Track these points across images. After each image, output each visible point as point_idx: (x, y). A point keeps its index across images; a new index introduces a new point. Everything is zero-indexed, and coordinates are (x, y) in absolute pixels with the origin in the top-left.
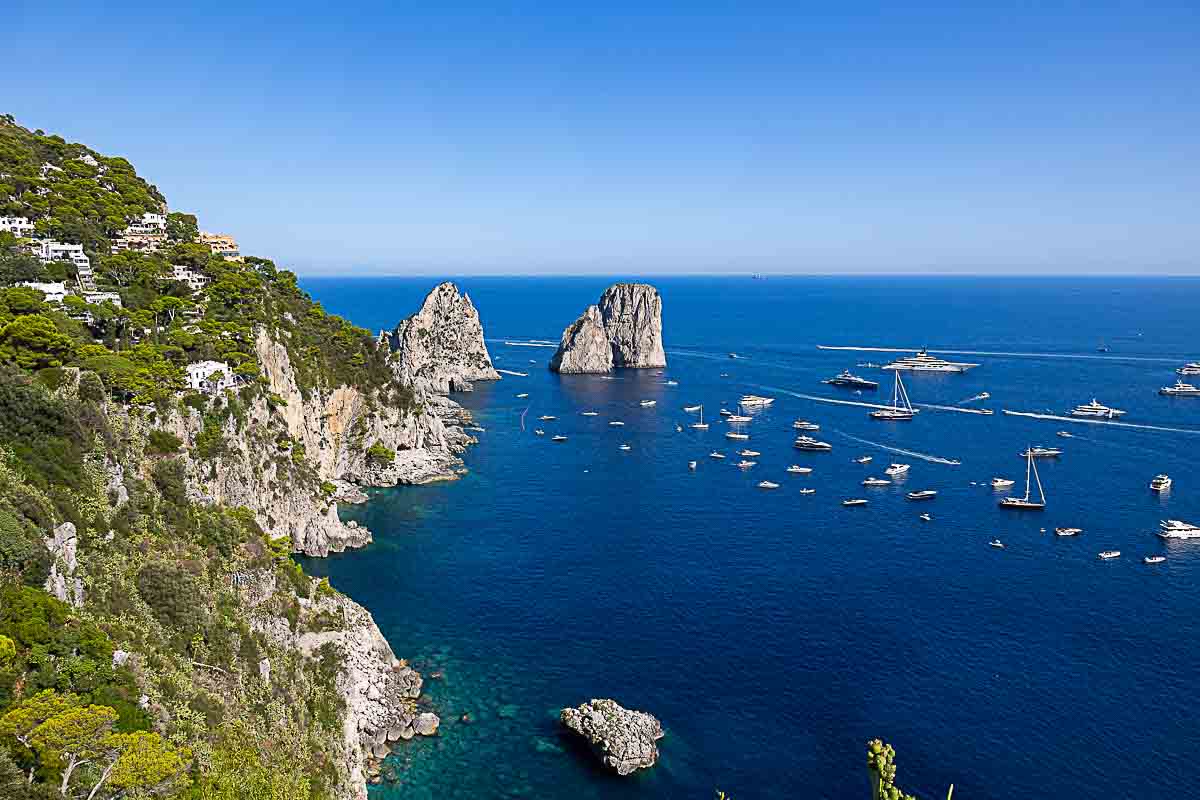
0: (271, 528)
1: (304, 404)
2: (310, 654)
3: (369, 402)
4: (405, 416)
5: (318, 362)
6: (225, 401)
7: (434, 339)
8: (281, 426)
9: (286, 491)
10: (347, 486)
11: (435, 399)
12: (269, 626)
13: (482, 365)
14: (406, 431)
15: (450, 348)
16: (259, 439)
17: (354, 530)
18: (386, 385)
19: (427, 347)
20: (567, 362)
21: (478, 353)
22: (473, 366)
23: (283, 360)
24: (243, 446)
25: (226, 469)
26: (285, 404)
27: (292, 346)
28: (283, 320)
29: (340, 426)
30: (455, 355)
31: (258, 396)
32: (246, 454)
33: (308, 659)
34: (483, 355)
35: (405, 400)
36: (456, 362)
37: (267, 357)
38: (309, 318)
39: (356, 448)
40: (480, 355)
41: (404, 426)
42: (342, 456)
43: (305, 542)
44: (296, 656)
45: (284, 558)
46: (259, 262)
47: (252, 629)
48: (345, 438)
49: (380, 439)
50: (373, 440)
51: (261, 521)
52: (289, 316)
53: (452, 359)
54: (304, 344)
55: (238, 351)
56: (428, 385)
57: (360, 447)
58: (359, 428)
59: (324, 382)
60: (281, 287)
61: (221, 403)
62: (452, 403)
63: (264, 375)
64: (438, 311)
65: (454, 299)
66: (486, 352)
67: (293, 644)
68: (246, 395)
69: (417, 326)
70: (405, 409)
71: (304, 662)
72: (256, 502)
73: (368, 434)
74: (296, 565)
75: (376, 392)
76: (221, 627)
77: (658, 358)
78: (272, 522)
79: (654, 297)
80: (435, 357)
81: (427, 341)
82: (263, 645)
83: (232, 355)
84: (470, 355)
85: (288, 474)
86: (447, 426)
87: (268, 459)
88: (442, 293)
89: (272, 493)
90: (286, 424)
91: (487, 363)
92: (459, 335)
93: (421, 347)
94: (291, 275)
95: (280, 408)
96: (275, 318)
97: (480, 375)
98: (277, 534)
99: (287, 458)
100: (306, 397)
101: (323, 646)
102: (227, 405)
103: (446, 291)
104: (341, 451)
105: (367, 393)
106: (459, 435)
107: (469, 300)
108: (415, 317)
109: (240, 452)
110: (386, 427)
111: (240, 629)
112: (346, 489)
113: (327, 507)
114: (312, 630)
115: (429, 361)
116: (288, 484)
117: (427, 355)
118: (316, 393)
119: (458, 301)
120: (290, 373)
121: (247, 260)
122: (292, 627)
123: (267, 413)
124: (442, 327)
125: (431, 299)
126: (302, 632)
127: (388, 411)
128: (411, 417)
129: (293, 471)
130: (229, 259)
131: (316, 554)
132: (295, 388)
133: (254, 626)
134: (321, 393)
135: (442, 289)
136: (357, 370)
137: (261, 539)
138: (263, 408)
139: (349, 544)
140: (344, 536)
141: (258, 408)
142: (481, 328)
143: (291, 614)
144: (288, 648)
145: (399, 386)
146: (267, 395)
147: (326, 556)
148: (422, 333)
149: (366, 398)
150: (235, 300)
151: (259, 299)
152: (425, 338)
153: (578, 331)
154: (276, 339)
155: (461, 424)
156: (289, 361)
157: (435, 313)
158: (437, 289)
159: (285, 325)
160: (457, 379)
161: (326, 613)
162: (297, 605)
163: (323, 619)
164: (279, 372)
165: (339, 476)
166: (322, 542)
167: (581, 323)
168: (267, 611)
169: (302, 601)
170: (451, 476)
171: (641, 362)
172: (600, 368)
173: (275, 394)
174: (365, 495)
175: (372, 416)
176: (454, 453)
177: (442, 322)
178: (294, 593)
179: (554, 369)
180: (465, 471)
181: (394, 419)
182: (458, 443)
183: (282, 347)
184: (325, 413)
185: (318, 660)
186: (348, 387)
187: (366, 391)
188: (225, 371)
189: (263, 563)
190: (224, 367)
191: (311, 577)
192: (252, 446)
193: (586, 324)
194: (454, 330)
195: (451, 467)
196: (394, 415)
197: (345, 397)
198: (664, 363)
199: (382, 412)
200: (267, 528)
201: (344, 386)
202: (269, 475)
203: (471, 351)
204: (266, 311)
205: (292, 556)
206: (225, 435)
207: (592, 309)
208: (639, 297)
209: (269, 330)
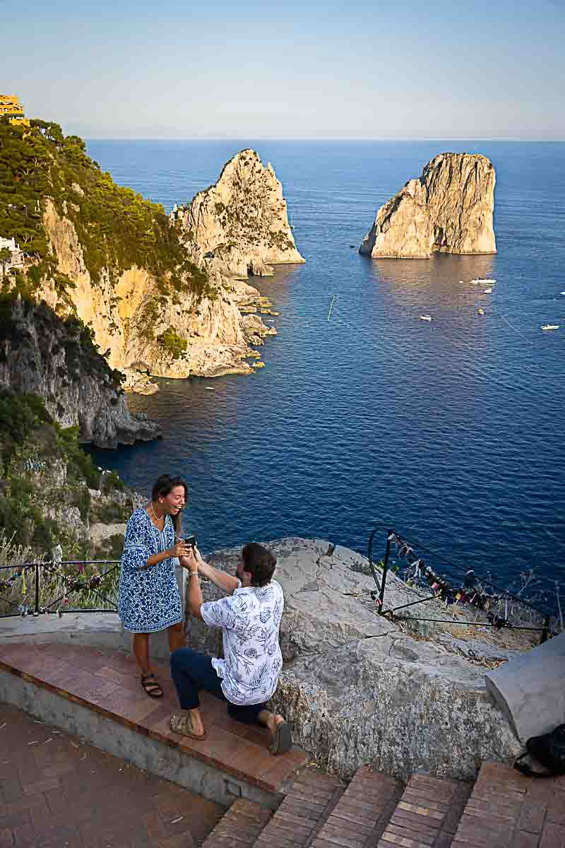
0: (60, 416)
1: (93, 285)
2: (99, 545)
3: (160, 285)
4: (199, 301)
5: (108, 239)
6: (13, 280)
7: (232, 215)
8: (70, 308)
9: (76, 378)
10: (137, 376)
11: (230, 283)
12: (60, 513)
13: (284, 246)
14: (201, 317)
15: (249, 226)
16: (46, 321)
17: (144, 423)
18: (178, 267)
19: (224, 224)
20: (382, 246)
21: (280, 232)
22: (275, 247)
23: (70, 237)
24: (32, 330)
25: (16, 352)
26: (73, 286)
27: (79, 220)
28: (71, 192)
29: (129, 310)
30: (255, 234)
31: (46, 276)
32: (35, 337)
33: (98, 549)
34: (286, 235)
35: (200, 284)
36: (255, 242)
37: (55, 234)
38: (98, 190)
39: (146, 334)
40: (282, 236)
41: (198, 313)
42: (132, 343)
43: (94, 433)
44: (85, 545)
45: (74, 448)
46: (45, 125)
47: (45, 515)
48: (135, 324)
49: (171, 326)
50: (164, 327)
51: (50, 408)
52: (77, 188)
53: (251, 238)
54: (93, 219)
55: (26, 226)
56: (224, 267)
57: (152, 333)
58: (150, 312)
59: (114, 261)
60: (69, 155)
61: (9, 282)
62: (251, 289)
63: (51, 252)
64: (238, 183)
65: (257, 169)
66: (289, 231)
67: (84, 534)
68: (35, 274)
69: (213, 200)
70: (200, 293)
71: (94, 552)
72: (45, 388)
73: (159, 320)
74: (86, 455)
75: (169, 274)
76: (15, 511)
77: (487, 243)
78: (61, 410)
79: (486, 170)
80: (232, 236)
81: (224, 218)
82: (56, 531)
83: (20, 230)
84: (271, 233)
85: (76, 360)
86: (243, 314)
87: (57, 342)
88: (243, 162)
89: (61, 379)
90: (74, 307)
91: (290, 244)
92: (260, 210)
93: (218, 223)
94: (79, 141)
95: (68, 289)
96: (63, 189)
97: (283, 257)
98: (66, 423)
99: (75, 343)
100: (95, 279)
101: (112, 537)
102: (15, 285)
103: (247, 159)
104: (131, 337)
105: (159, 276)
106: (256, 325)
107: (272, 170)
108: (213, 189)
109: (29, 335)
110: (179, 313)
111: (34, 515)
112: (136, 378)
113: (116, 397)
114: (102, 521)
115: (227, 239)
116: (77, 371)
117: (224, 233)
118: (105, 274)
119: (259, 172)
120: (79, 251)
121: (33, 123)
122: (83, 517)
123: (55, 294)
124: (242, 201)
125: (230, 169)
126: (92, 522)
127: (181, 296)
128: (205, 303)
129: (81, 357)
130: (13, 122)
131: (106, 446)
132: (84, 268)
133: (48, 513)
134: (111, 273)
135: (243, 158)
136: (149, 250)
137: (52, 428)
138: (51, 289)
139: (138, 437)
140: (134, 429)
141: (46, 289)
142: (284, 203)
143: (82, 503)
144: (79, 537)
145: (192, 268)
146: (55, 275)
147: (115, 447)
148: (219, 207)
149: (157, 281)
150: (21, 168)
151: (46, 169)
152: (222, 215)
153: (395, 209)
154: (63, 214)
155: (259, 313)
156: (76, 237)
157: (233, 185)
158: (237, 157)
159: (73, 197)
160: (257, 263)
161: (115, 505)
162: (87, 496)
163: (112, 511)
164: (68, 250)
165: (129, 365)
166: (112, 433)
167: (399, 199)
168: (57, 499)
169: (92, 492)
170: (246, 368)
171: (467, 247)
172: (418, 254)
173: (63, 274)
174: (156, 385)
175: (164, 301)
176: (251, 345)
177: (242, 196)
178: (84, 483)
179: (366, 253)
180: (261, 364)
181: (187, 305)
182: (256, 334)
183: (69, 222)
184: (115, 296)
185: (108, 550)
186: (139, 268)
187: (157, 273)
188: (12, 248)
189: (54, 452)
190: (10, 244)
191: (100, 468)
192: (40, 329)
193: (405, 199)
194: (254, 205)
195: (246, 360)
196: (187, 300)
197: (136, 280)
198: (495, 250)
199: (175, 297)
200: (57, 416)
201: (134, 267)
202: (59, 361)
203: (274, 229)
204: (54, 181)
205: (81, 446)
206: (14, 317)
207: (412, 183)
208: (469, 169)
209: (57, 203)
